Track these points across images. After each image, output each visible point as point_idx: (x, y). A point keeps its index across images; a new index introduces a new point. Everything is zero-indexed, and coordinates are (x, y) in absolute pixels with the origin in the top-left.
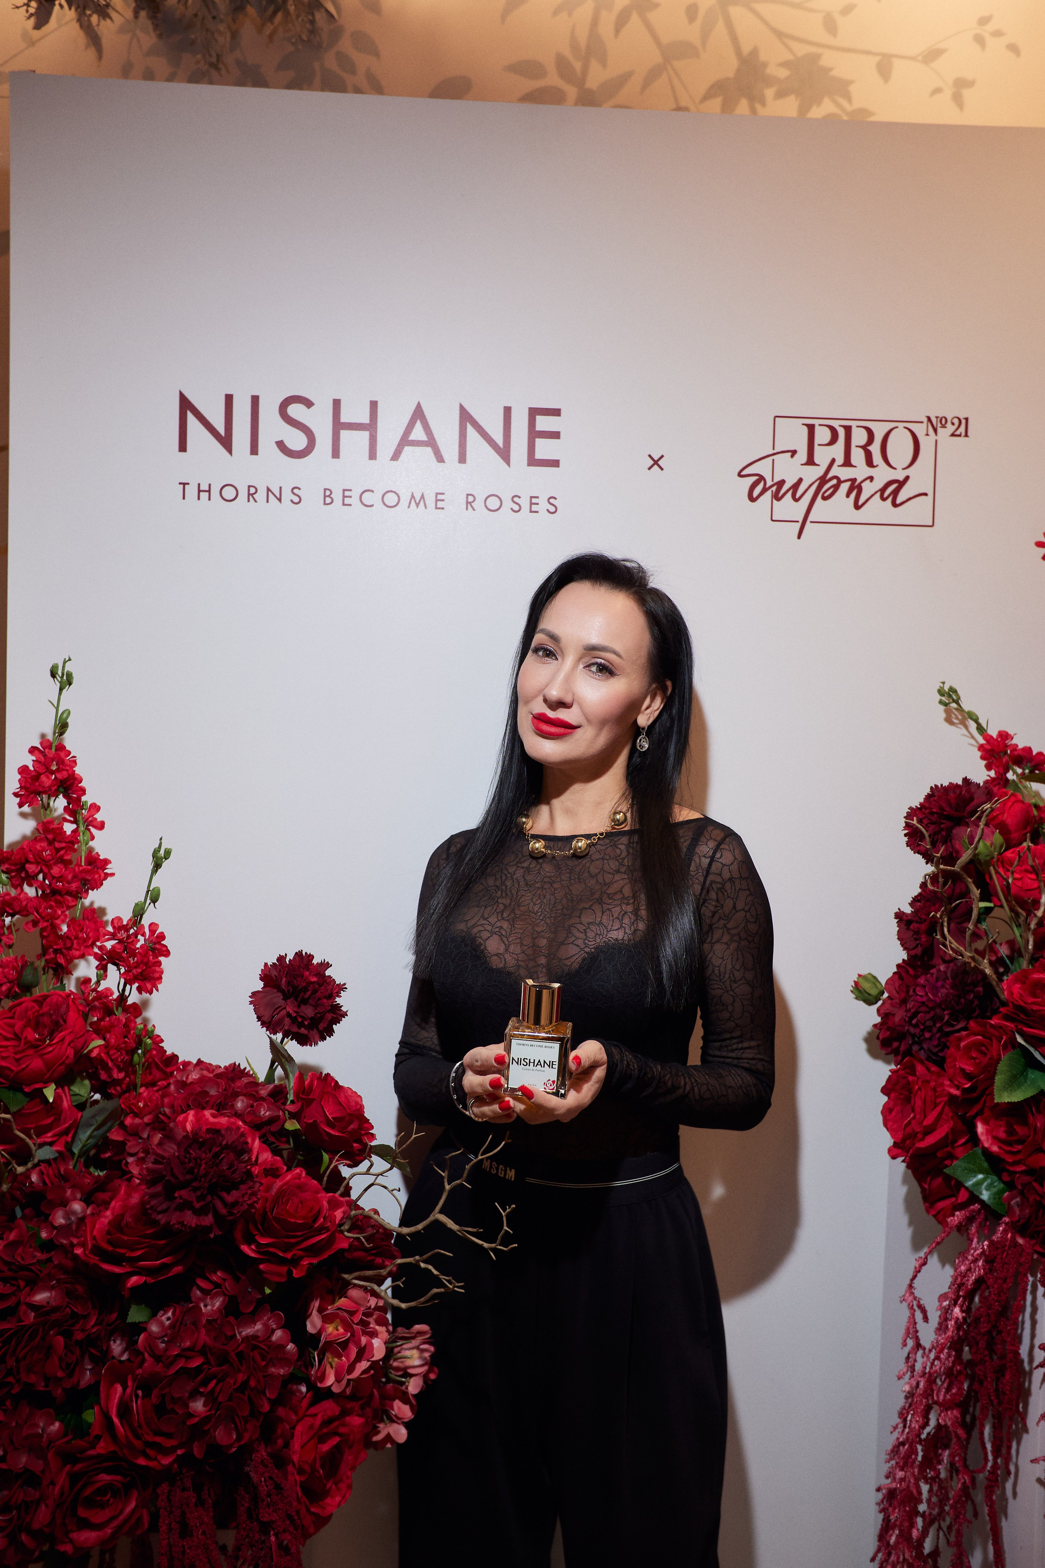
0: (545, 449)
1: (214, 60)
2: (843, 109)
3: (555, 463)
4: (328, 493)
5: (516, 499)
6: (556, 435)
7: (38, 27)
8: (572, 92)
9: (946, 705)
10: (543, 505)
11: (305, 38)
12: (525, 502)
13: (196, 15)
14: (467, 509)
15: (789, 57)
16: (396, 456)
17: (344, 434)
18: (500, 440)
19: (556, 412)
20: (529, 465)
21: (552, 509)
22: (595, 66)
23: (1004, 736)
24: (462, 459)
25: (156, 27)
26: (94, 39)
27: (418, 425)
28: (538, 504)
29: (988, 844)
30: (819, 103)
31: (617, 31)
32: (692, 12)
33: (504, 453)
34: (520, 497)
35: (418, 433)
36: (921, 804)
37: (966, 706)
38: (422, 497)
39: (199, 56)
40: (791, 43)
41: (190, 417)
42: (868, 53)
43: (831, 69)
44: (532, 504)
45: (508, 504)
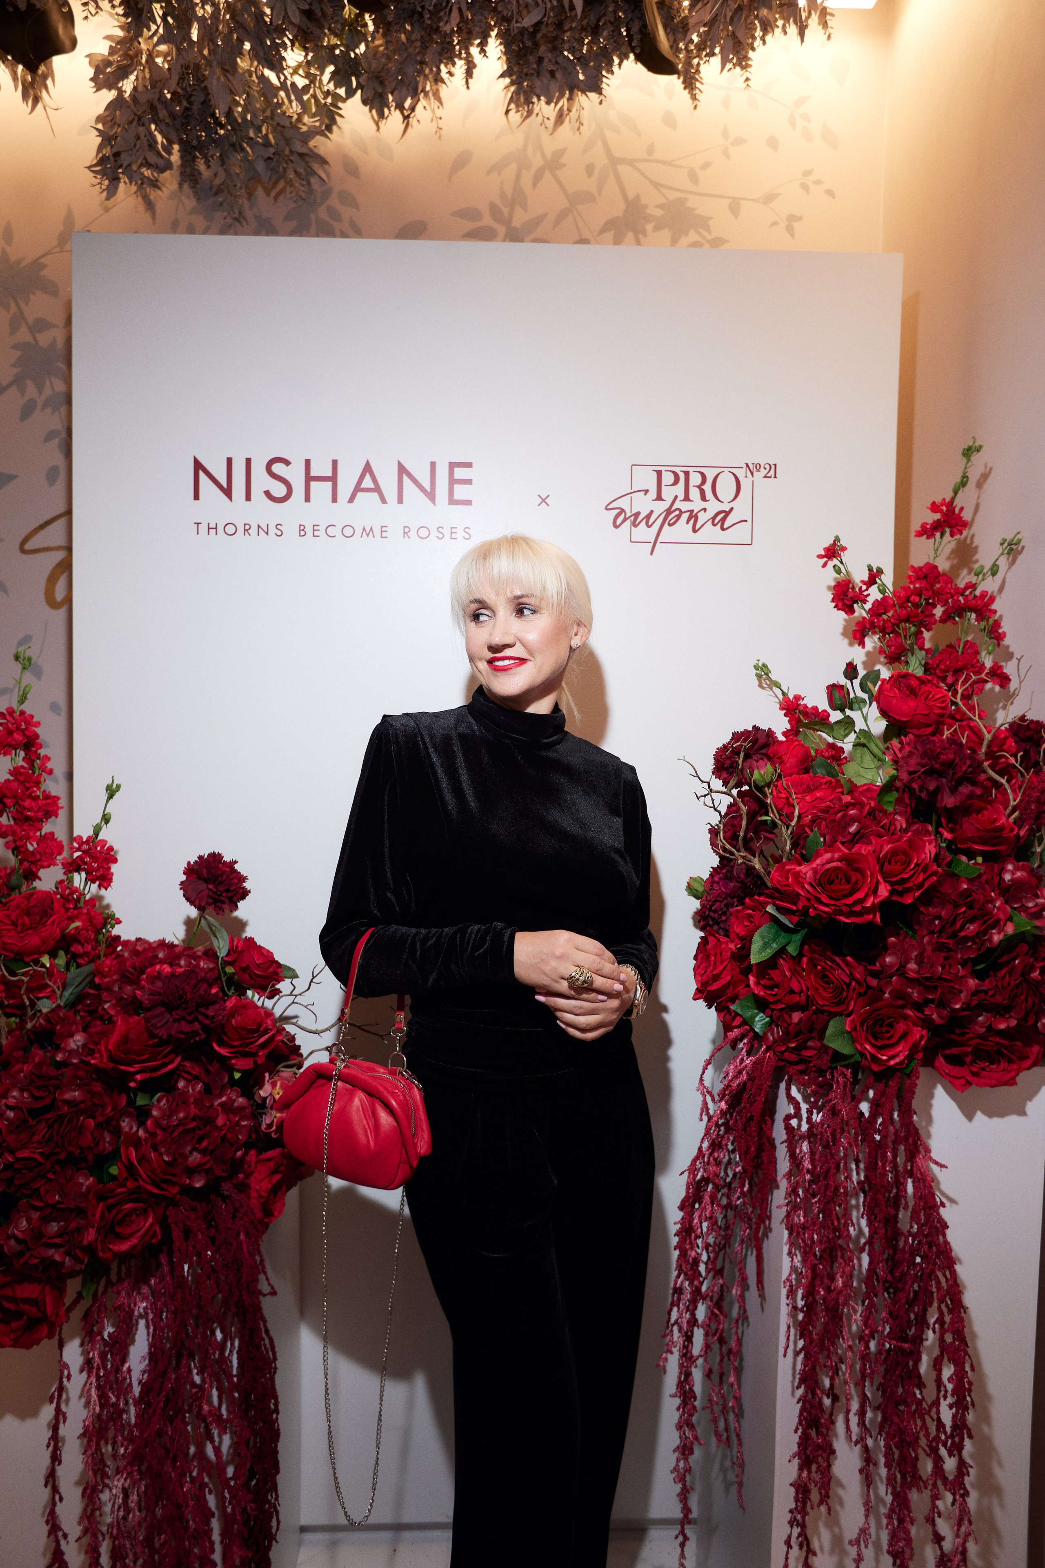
0: (460, 492)
1: (237, 215)
2: (704, 238)
3: (468, 503)
4: (302, 528)
5: (440, 530)
6: (469, 482)
7: (108, 198)
8: (501, 230)
9: (759, 677)
10: (460, 533)
11: (303, 195)
12: (446, 532)
13: (222, 184)
14: (404, 537)
15: (662, 200)
16: (351, 500)
17: (313, 484)
18: (427, 486)
19: (469, 465)
20: (449, 504)
21: (467, 536)
22: (518, 211)
23: (798, 698)
24: (400, 500)
25: (196, 194)
26: (150, 205)
27: (368, 475)
28: (456, 531)
29: (762, 773)
30: (686, 233)
31: (535, 185)
32: (590, 169)
33: (431, 495)
34: (443, 528)
35: (368, 483)
36: (724, 745)
37: (774, 676)
38: (371, 529)
39: (225, 214)
40: (663, 190)
41: (201, 474)
42: (722, 197)
43: (695, 209)
44: (452, 533)
45: (434, 533)
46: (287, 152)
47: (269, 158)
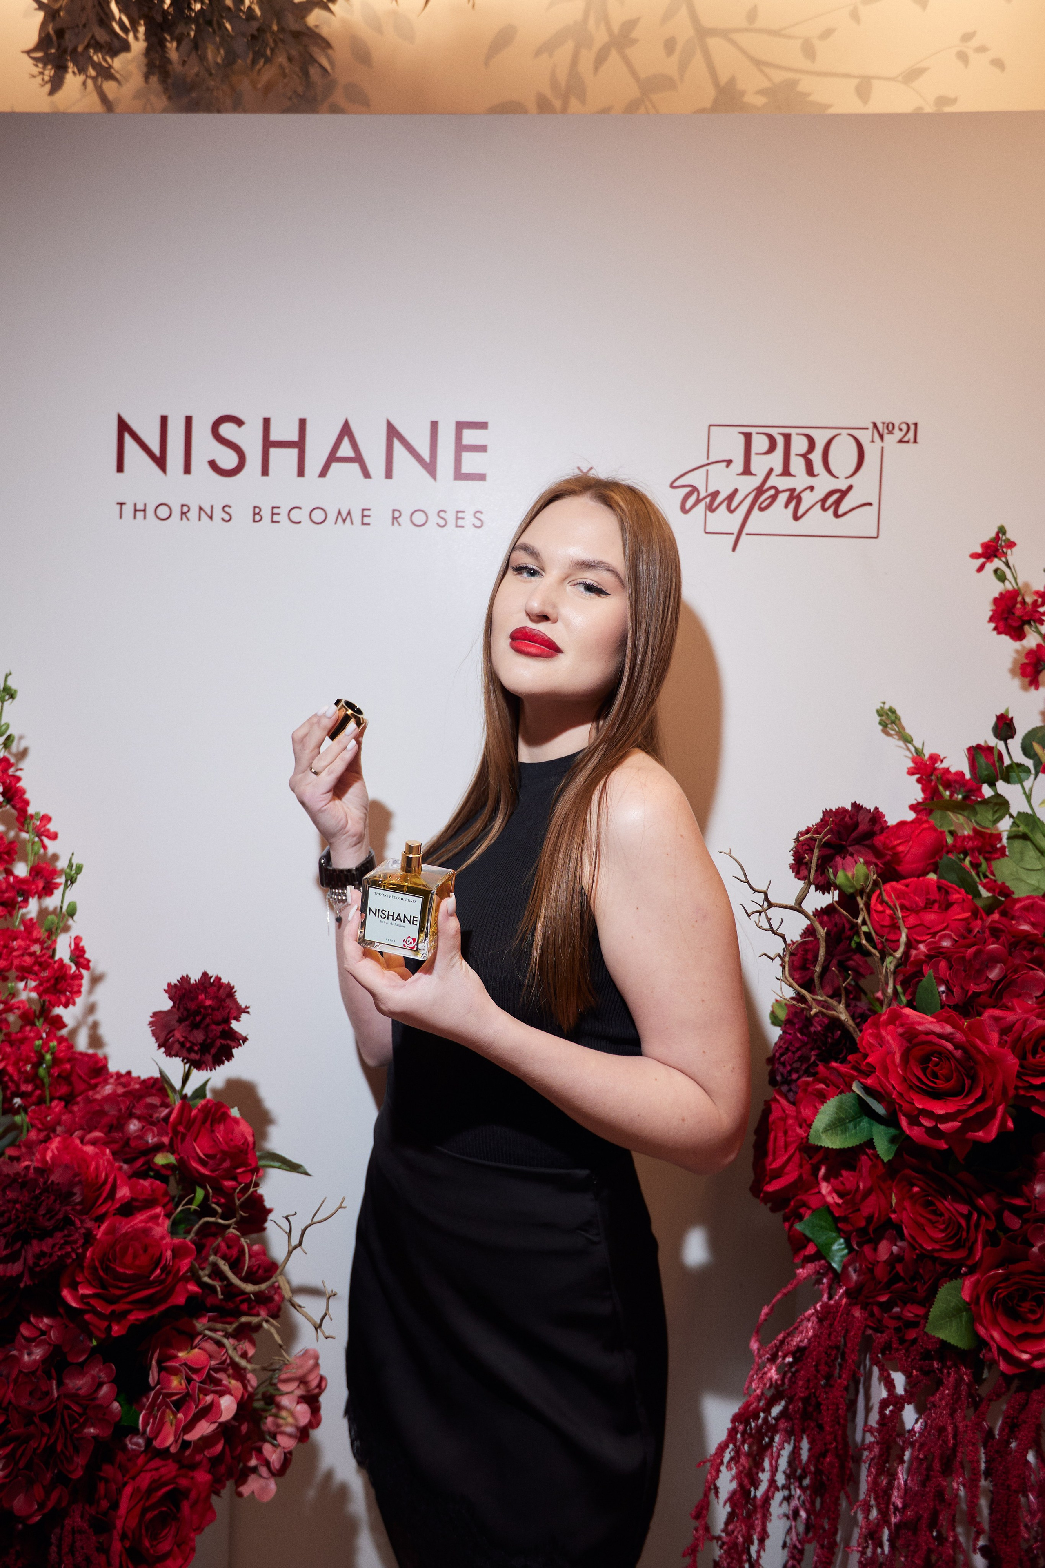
0: (471, 462)
3: (482, 477)
4: (257, 510)
5: (442, 514)
7: (52, 93)
10: (469, 520)
12: (450, 517)
14: (393, 524)
15: (767, 84)
16: (323, 473)
18: (427, 456)
19: (483, 425)
20: (455, 479)
21: (478, 523)
22: (574, 101)
23: (934, 758)
24: (390, 474)
25: (166, 88)
27: (346, 441)
28: (463, 518)
31: (596, 68)
32: (670, 46)
33: (431, 468)
34: (445, 512)
35: (346, 450)
38: (349, 513)
40: (767, 70)
41: (127, 438)
42: (847, 76)
43: (809, 94)
44: (458, 518)
45: (434, 519)
46: (275, 28)
47: (253, 37)
